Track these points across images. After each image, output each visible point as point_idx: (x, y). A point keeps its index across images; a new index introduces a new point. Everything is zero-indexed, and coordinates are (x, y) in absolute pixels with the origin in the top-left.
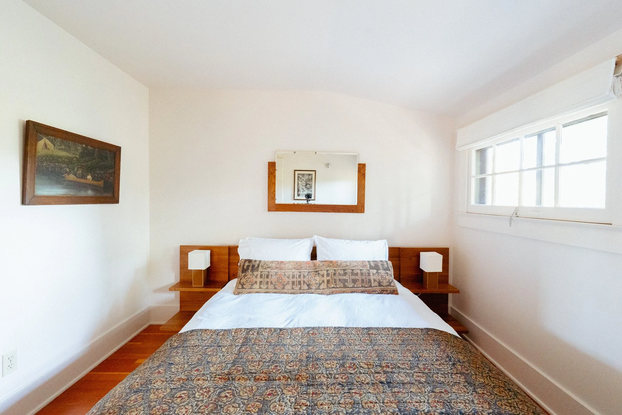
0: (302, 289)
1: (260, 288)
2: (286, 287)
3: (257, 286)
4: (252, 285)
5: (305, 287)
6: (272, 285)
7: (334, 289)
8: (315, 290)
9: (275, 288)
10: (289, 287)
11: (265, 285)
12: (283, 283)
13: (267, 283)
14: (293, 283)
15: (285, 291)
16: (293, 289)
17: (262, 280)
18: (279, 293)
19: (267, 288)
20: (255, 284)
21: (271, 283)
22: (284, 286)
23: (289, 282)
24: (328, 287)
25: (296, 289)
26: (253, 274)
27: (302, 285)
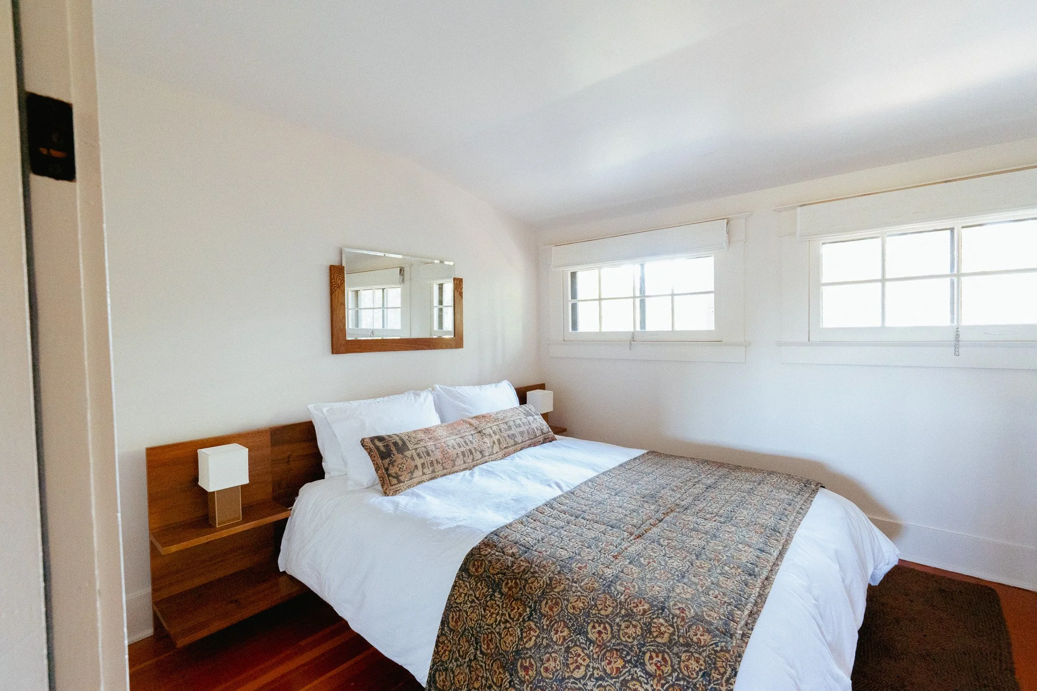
0: (475, 459)
1: (424, 474)
2: (456, 463)
3: (418, 473)
4: (412, 473)
5: (478, 455)
6: (440, 465)
7: (507, 450)
8: (488, 457)
9: (444, 468)
10: (459, 461)
11: (429, 467)
12: (451, 458)
13: (432, 464)
14: (463, 454)
15: (456, 468)
16: (465, 462)
17: (422, 461)
18: (449, 474)
19: (433, 471)
20: (416, 470)
21: (438, 462)
22: (454, 461)
23: (458, 454)
24: (500, 448)
25: (468, 461)
26: (405, 456)
27: (475, 454)
